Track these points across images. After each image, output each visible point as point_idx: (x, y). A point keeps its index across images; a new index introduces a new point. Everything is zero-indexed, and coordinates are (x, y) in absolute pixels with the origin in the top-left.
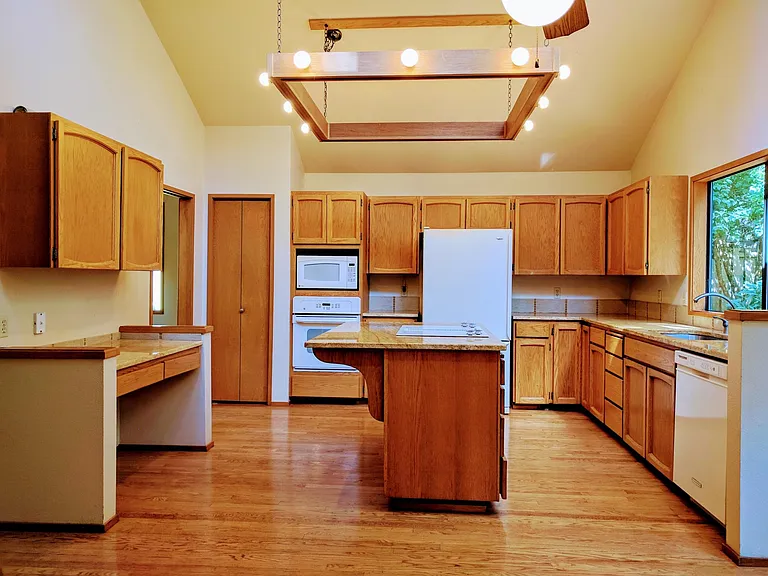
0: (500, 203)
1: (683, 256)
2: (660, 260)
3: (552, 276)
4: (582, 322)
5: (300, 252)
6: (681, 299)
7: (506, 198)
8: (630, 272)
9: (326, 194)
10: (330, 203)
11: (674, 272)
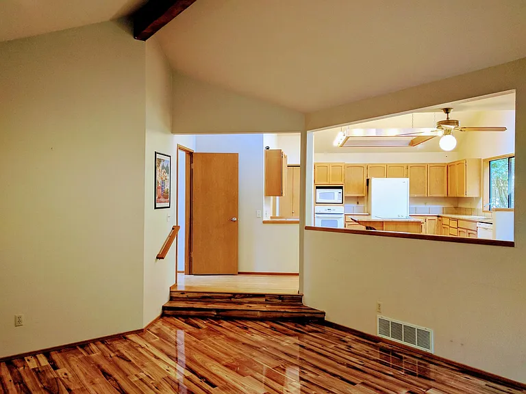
0: (401, 166)
1: (480, 189)
2: (471, 191)
3: (424, 197)
4: (438, 216)
5: (317, 188)
6: (480, 206)
7: (404, 164)
8: (458, 196)
9: (329, 164)
10: (331, 167)
11: (476, 195)
